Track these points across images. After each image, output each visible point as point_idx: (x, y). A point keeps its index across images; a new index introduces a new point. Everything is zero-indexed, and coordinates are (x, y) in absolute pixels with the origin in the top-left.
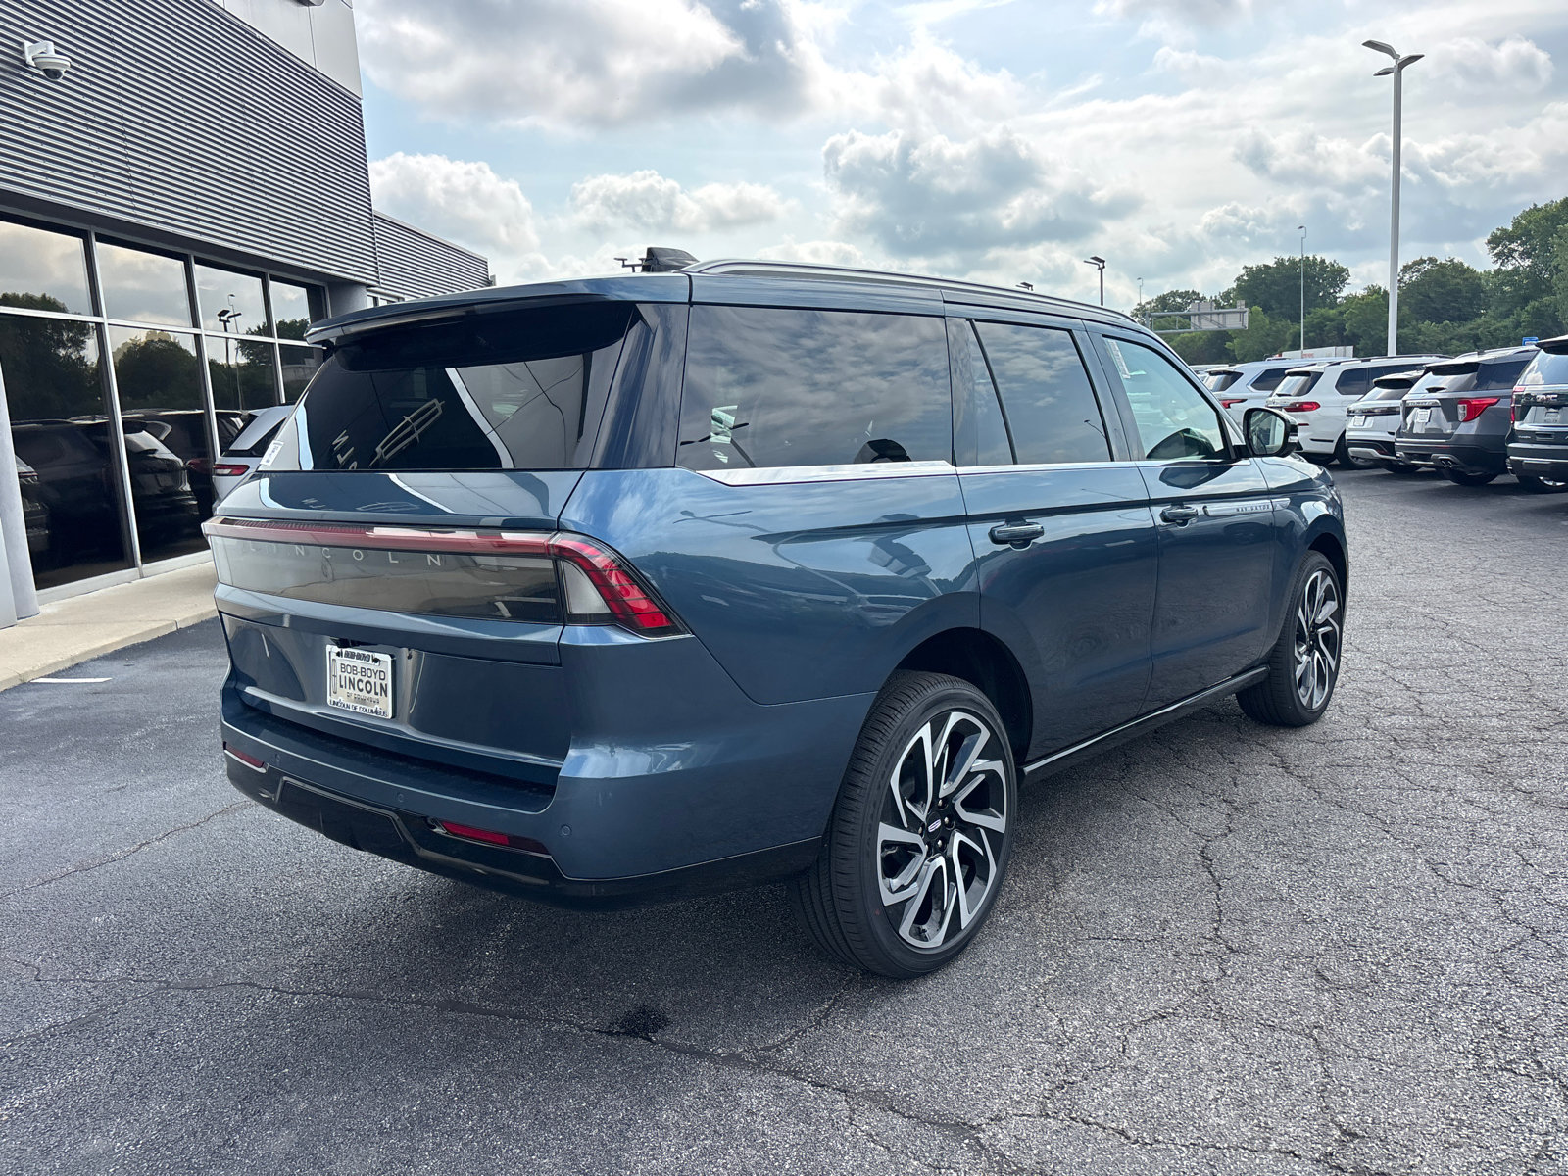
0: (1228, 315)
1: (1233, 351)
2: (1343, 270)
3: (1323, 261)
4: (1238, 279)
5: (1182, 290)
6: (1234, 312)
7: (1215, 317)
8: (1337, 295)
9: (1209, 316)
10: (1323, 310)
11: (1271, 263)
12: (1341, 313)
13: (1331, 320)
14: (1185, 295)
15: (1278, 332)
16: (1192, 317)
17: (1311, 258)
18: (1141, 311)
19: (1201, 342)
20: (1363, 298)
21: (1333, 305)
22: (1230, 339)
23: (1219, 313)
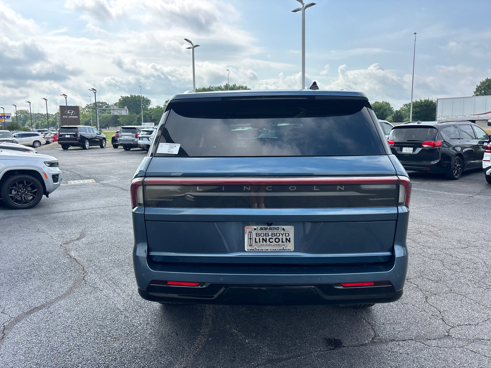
0: (122, 111)
1: (120, 121)
2: (149, 100)
3: (143, 97)
4: (119, 100)
5: (101, 101)
6: (124, 110)
7: (118, 111)
8: (148, 107)
9: (117, 110)
10: (145, 111)
11: (129, 96)
12: (150, 113)
13: (148, 115)
14: (102, 103)
15: (133, 117)
16: (111, 110)
17: (140, 96)
18: (88, 107)
19: (110, 118)
20: (156, 109)
21: (147, 110)
22: (119, 118)
23: (120, 110)
